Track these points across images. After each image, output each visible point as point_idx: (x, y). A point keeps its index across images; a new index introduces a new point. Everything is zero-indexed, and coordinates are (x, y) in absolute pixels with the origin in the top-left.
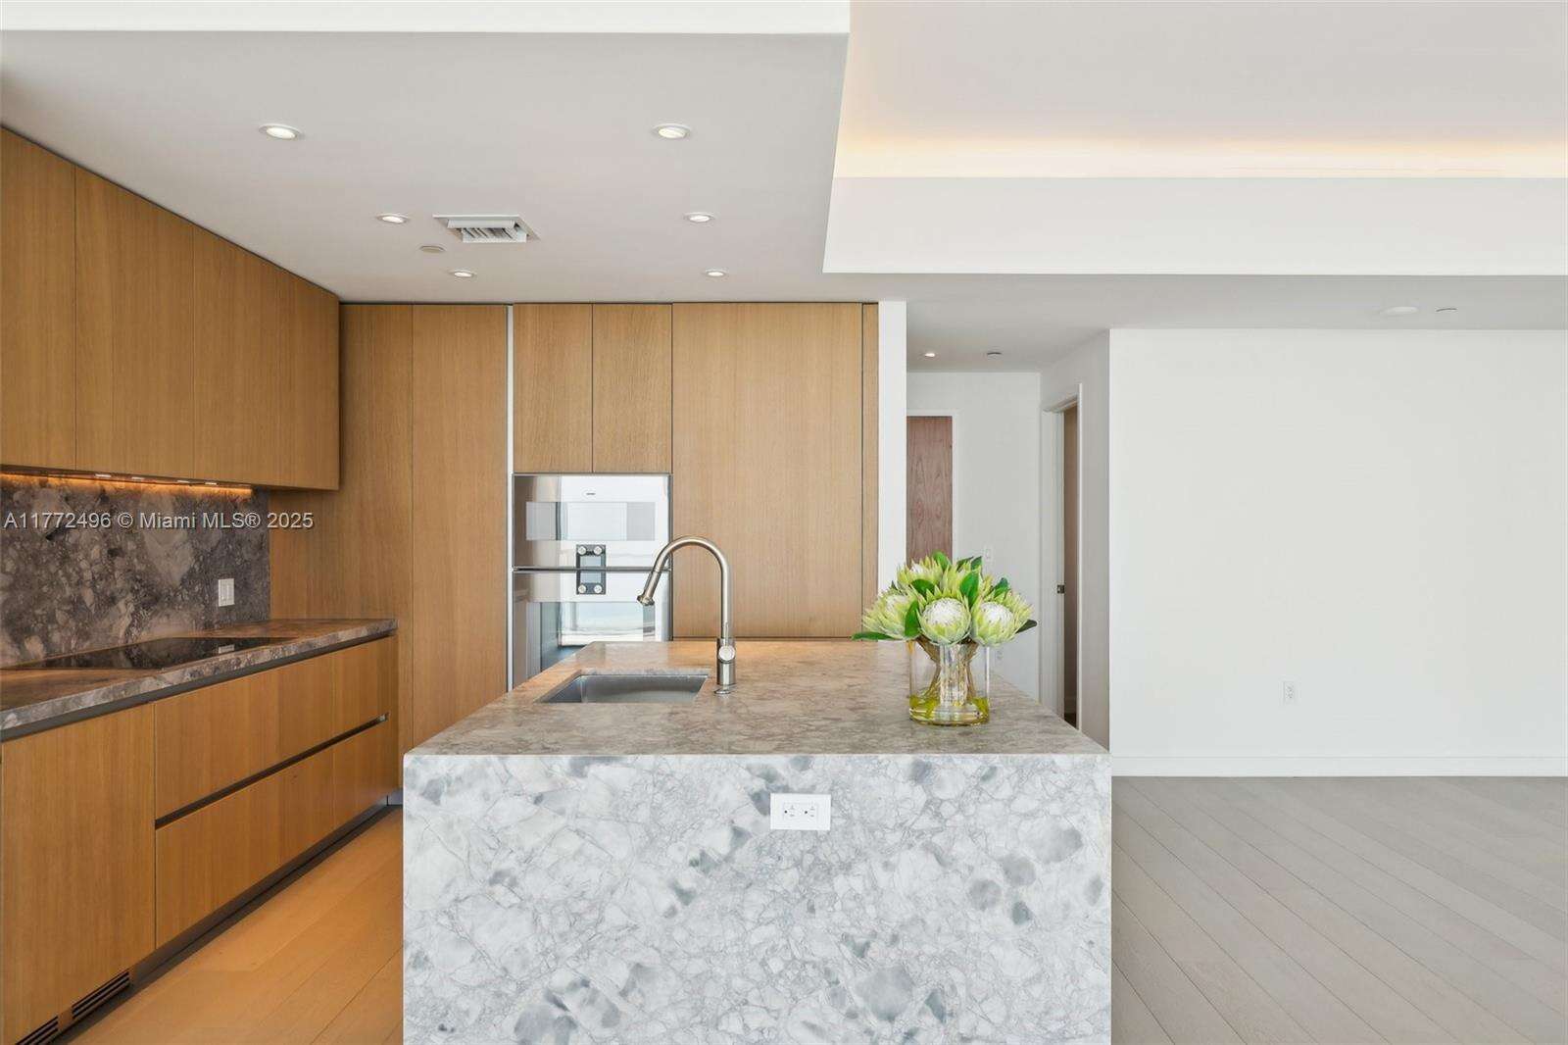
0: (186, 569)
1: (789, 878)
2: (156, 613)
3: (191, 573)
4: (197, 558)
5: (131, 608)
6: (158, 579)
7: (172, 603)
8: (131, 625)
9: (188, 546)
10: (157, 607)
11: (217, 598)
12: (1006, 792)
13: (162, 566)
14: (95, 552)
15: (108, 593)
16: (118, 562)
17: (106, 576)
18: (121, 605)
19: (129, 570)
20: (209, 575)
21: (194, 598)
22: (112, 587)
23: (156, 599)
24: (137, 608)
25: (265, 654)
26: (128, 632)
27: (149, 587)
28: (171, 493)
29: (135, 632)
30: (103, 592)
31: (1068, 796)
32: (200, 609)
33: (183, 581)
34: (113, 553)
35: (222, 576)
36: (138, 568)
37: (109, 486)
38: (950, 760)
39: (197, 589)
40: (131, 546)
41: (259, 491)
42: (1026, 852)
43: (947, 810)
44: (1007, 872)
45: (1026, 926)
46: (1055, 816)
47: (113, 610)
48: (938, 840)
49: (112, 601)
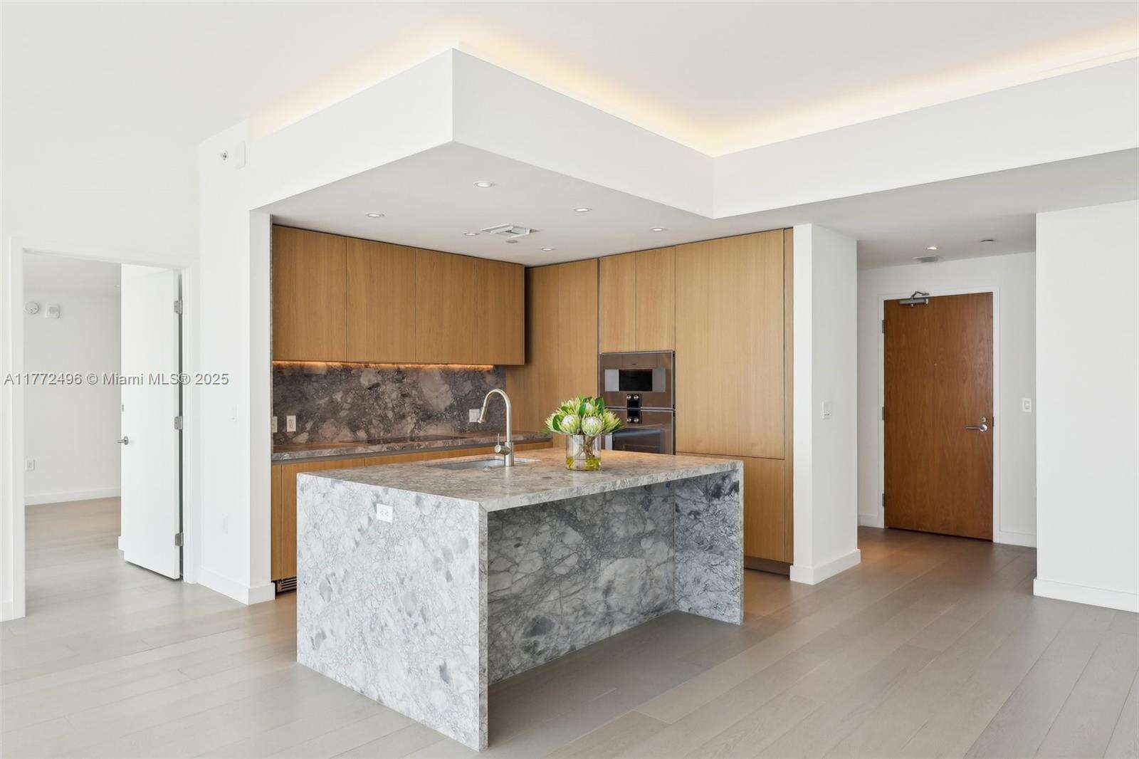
0: (448, 403)
1: (383, 542)
2: (430, 423)
3: (451, 406)
4: (455, 398)
5: (415, 420)
6: (431, 408)
7: (439, 419)
8: (415, 428)
9: (450, 393)
10: (430, 421)
11: (468, 418)
12: (444, 516)
13: (434, 402)
14: (394, 395)
15: (401, 413)
16: (407, 400)
17: (401, 405)
18: (409, 419)
19: (414, 403)
20: (464, 407)
21: (454, 418)
22: (404, 411)
23: (430, 417)
24: (417, 420)
25: (460, 442)
26: (412, 431)
27: (425, 412)
28: (439, 368)
29: (416, 431)
30: (398, 413)
31: (464, 521)
32: (457, 423)
33: (446, 410)
34: (404, 396)
35: (472, 408)
36: (419, 402)
37: (402, 367)
38: (427, 497)
39: (455, 413)
40: (414, 392)
41: (496, 367)
42: (450, 546)
43: (426, 520)
44: (444, 555)
45: (451, 583)
46: (460, 530)
47: (404, 421)
48: (424, 534)
49: (403, 417)
